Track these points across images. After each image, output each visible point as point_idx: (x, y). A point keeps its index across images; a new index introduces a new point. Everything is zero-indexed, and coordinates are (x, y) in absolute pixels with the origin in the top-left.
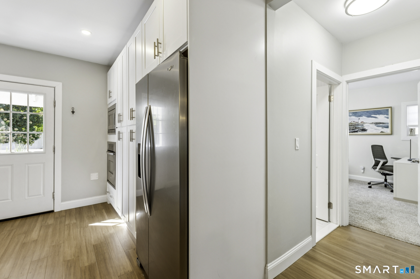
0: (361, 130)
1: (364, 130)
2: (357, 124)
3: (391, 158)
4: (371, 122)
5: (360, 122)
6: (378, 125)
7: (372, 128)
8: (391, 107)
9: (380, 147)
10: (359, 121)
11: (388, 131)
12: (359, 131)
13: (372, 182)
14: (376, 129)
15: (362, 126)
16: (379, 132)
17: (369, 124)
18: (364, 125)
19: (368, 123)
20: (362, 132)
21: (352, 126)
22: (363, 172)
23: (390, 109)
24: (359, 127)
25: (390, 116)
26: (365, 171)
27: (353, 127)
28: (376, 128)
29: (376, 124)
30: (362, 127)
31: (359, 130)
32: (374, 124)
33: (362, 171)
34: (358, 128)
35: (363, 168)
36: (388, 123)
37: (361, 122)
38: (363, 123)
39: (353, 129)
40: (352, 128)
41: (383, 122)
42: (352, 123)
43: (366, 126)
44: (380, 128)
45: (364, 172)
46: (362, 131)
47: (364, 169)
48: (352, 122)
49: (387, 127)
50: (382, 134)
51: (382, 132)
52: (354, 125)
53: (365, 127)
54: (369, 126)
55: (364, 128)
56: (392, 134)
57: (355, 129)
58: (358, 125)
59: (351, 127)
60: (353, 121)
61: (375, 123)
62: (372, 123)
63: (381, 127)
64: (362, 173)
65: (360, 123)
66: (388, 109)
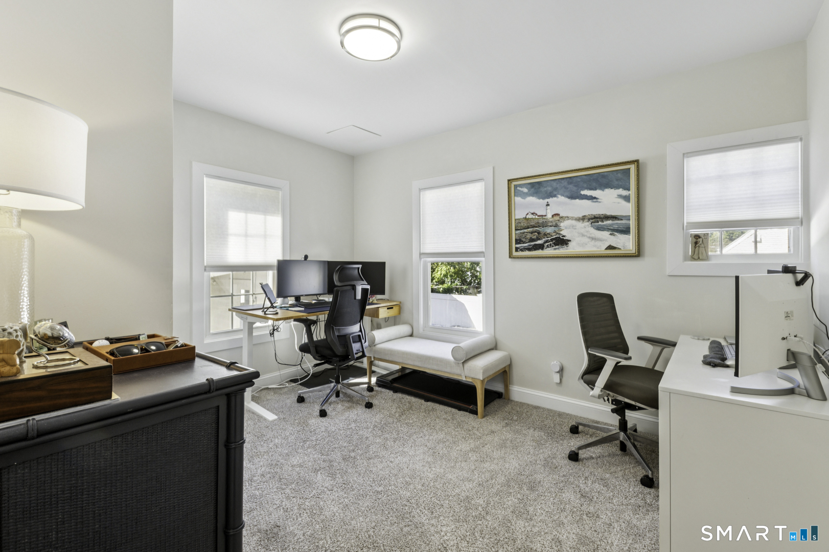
0: (552, 240)
1: (561, 242)
2: (541, 221)
3: (639, 338)
4: (581, 216)
5: (549, 216)
6: (600, 223)
7: (583, 235)
8: (636, 162)
9: (605, 299)
10: (548, 211)
11: (627, 243)
12: (548, 246)
14: (593, 239)
15: (556, 229)
16: (601, 248)
17: (574, 222)
18: (562, 225)
19: (572, 218)
20: (555, 249)
21: (528, 228)
22: (558, 381)
23: (633, 168)
24: (549, 230)
25: (632, 193)
26: (564, 379)
27: (532, 233)
28: (593, 236)
29: (595, 220)
30: (555, 232)
31: (547, 242)
32: (589, 219)
33: (556, 378)
34: (546, 235)
35: (558, 369)
36: (628, 218)
37: (553, 216)
38: (557, 218)
39: (532, 240)
40: (529, 236)
41: (613, 214)
42: (529, 219)
43: (566, 228)
44: (605, 234)
45: (561, 380)
46: (556, 244)
47: (561, 371)
48: (527, 217)
49: (626, 231)
50: (612, 254)
51: (610, 247)
52: (533, 227)
53: (563, 233)
54: (573, 227)
55: (560, 234)
56: (638, 254)
57: (538, 239)
58: (545, 225)
59: (526, 231)
60: (533, 214)
61: (592, 219)
62: (583, 219)
63: (608, 230)
64: (557, 383)
65: (551, 220)
66: (629, 169)
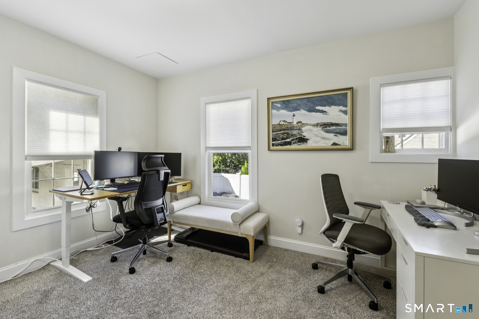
0: (297, 139)
1: (303, 140)
2: (289, 126)
3: (355, 203)
4: (315, 123)
5: (295, 123)
6: (328, 128)
7: (317, 136)
8: (351, 89)
9: (333, 178)
10: (294, 119)
11: (345, 141)
12: (294, 143)
13: (320, 263)
14: (323, 138)
15: (299, 132)
16: (328, 144)
17: (311, 127)
18: (303, 129)
19: (310, 125)
20: (298, 145)
21: (281, 131)
22: (300, 232)
23: (349, 92)
24: (295, 132)
25: (349, 109)
26: (304, 231)
27: (283, 134)
28: (323, 136)
29: (325, 126)
30: (298, 133)
31: (293, 140)
32: (321, 126)
33: (299, 230)
34: (292, 135)
35: (300, 224)
36: (346, 125)
37: (297, 123)
38: (300, 124)
39: (283, 139)
40: (281, 136)
42: (281, 124)
43: (306, 131)
44: (331, 135)
45: (302, 231)
46: (299, 142)
47: (302, 226)
48: (280, 123)
49: (344, 133)
50: (335, 148)
51: (334, 144)
52: (284, 130)
53: (304, 134)
54: (311, 130)
55: (302, 135)
56: (352, 149)
57: (287, 138)
58: (292, 128)
59: (279, 132)
60: (284, 121)
61: (323, 125)
62: (317, 125)
63: (333, 132)
64: (299, 234)
65: (296, 125)
66: (347, 93)
